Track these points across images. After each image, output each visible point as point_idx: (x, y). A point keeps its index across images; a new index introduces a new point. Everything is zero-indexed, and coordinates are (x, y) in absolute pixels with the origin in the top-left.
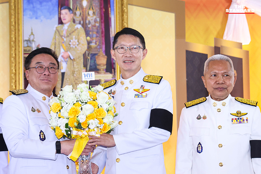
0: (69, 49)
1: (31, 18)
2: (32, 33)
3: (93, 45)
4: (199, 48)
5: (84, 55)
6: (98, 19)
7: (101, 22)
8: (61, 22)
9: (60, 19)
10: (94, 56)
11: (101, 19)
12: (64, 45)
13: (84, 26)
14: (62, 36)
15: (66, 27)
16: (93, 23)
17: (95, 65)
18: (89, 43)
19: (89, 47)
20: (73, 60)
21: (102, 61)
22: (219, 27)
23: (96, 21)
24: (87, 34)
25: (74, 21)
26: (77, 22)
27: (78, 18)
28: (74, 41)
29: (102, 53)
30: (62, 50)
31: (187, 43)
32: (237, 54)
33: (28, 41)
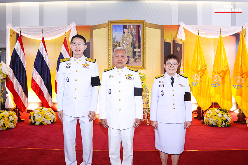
0: (127, 41)
1: (115, 32)
2: (115, 37)
3: (134, 40)
4: (169, 41)
5: (131, 43)
6: (136, 32)
7: (137, 33)
8: (124, 33)
9: (124, 32)
10: (134, 43)
11: (137, 32)
12: (125, 40)
13: (132, 34)
14: (124, 37)
15: (126, 34)
16: (134, 33)
17: (135, 46)
18: (133, 39)
19: (133, 41)
20: (128, 45)
21: (137, 45)
22: (175, 34)
23: (135, 32)
24: (132, 37)
25: (128, 32)
26: (129, 33)
27: (130, 31)
28: (128, 39)
29: (137, 42)
30: (125, 42)
31: (165, 39)
32: (180, 43)
33: (114, 39)
